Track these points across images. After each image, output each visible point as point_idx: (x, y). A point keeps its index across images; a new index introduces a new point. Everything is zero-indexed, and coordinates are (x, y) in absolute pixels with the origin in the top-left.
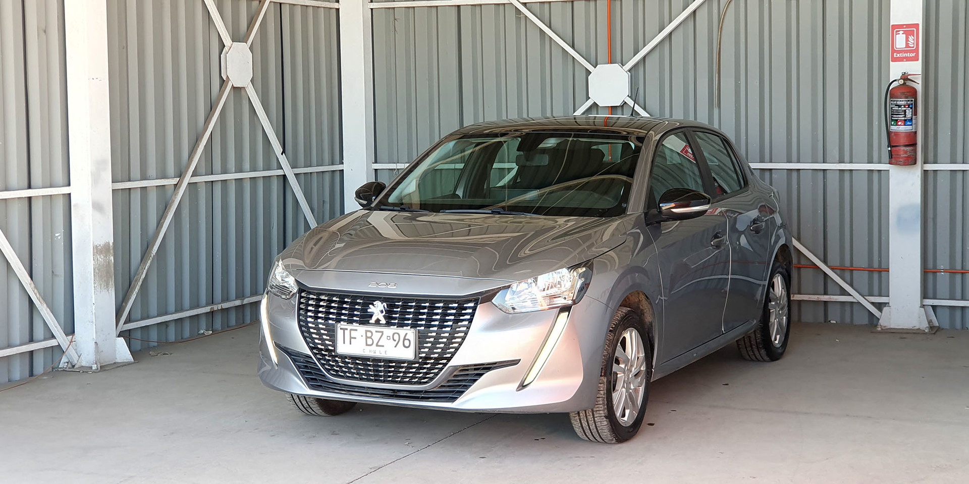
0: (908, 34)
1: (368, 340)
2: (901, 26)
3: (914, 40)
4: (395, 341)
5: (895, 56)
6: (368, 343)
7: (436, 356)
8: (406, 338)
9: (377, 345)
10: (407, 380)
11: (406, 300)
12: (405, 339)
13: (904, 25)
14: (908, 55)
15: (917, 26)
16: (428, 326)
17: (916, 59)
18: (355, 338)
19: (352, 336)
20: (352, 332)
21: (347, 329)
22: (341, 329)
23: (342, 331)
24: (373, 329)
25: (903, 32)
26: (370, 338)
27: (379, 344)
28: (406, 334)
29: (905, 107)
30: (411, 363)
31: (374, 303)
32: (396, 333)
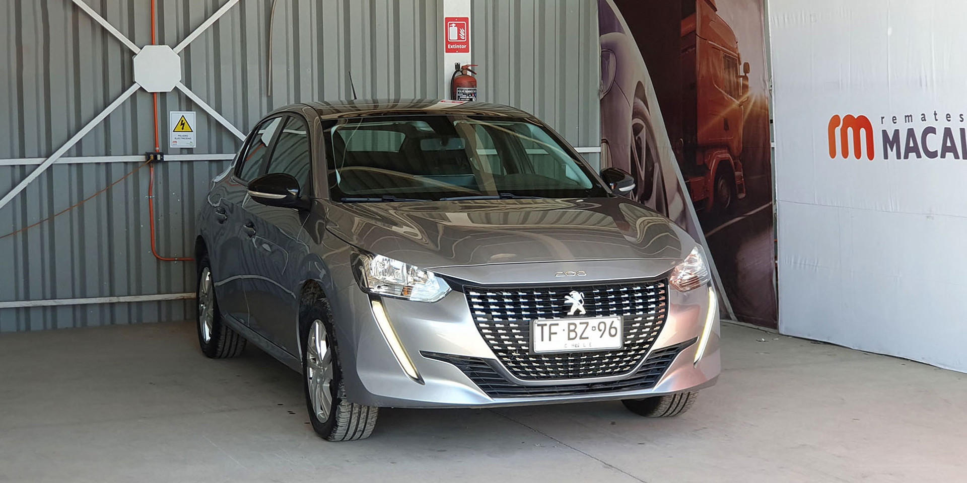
0: (459, 27)
1: (571, 333)
2: (453, 19)
3: (464, 33)
4: (600, 330)
5: (449, 48)
6: (571, 337)
7: (641, 341)
8: (613, 326)
9: (581, 338)
10: (610, 370)
11: (603, 287)
12: (611, 327)
13: (457, 18)
14: (460, 46)
15: (466, 19)
16: (633, 311)
18: (556, 333)
19: (552, 331)
20: (552, 327)
21: (546, 325)
22: (538, 325)
23: (540, 327)
24: (577, 321)
25: (455, 25)
26: (574, 331)
27: (583, 336)
28: (613, 322)
29: (472, 96)
30: (615, 352)
31: (570, 294)
32: (602, 322)
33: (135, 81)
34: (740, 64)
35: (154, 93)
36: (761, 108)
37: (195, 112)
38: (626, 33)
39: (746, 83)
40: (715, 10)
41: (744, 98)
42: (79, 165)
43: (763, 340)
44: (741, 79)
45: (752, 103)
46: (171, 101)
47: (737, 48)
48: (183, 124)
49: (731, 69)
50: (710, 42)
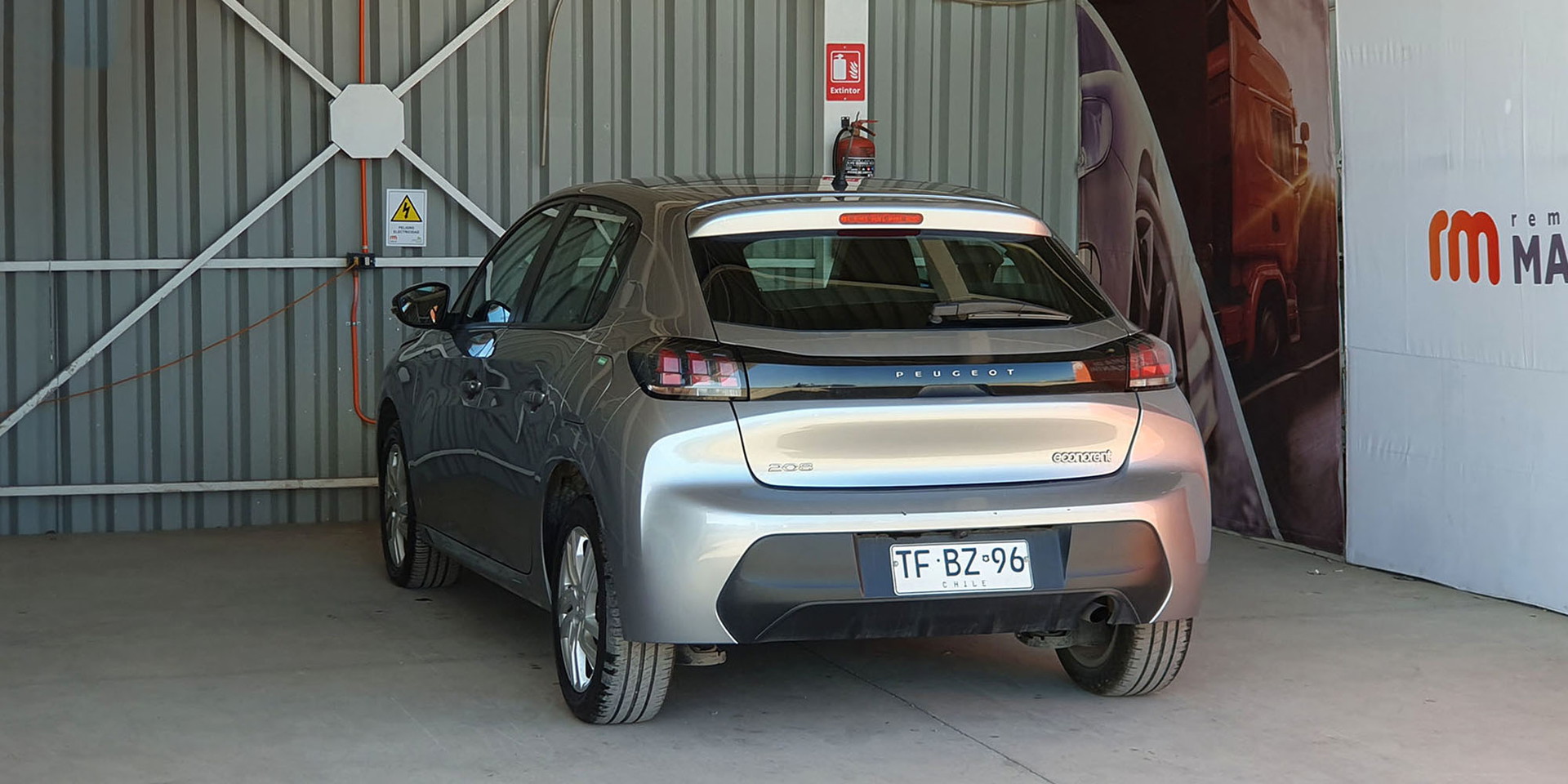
0: (850, 59)
3: (858, 68)
5: (832, 92)
14: (850, 91)
15: (861, 47)
17: (860, 97)
25: (842, 56)
29: (866, 170)
33: (333, 140)
34: (1295, 125)
35: (361, 159)
36: (1325, 198)
37: (426, 191)
38: (1123, 70)
39: (1305, 156)
40: (1259, 37)
41: (1300, 181)
42: (243, 271)
43: (1317, 571)
44: (1297, 149)
45: (1311, 189)
46: (389, 173)
47: (1291, 99)
48: (406, 209)
49: (1283, 134)
50: (1251, 89)
